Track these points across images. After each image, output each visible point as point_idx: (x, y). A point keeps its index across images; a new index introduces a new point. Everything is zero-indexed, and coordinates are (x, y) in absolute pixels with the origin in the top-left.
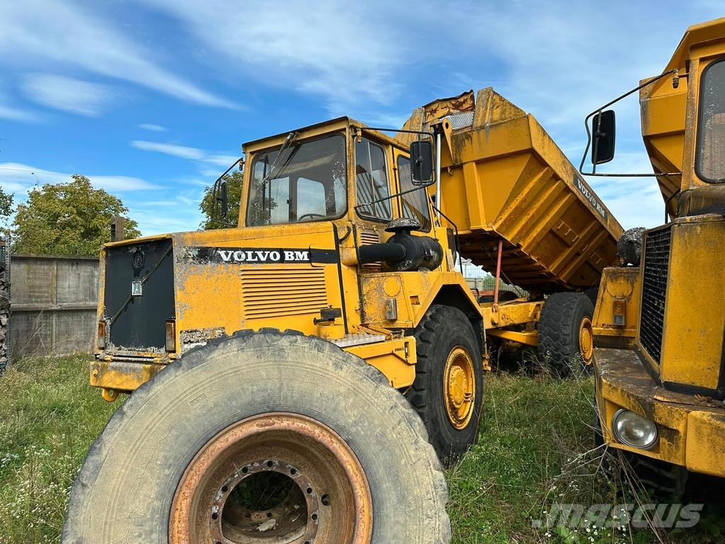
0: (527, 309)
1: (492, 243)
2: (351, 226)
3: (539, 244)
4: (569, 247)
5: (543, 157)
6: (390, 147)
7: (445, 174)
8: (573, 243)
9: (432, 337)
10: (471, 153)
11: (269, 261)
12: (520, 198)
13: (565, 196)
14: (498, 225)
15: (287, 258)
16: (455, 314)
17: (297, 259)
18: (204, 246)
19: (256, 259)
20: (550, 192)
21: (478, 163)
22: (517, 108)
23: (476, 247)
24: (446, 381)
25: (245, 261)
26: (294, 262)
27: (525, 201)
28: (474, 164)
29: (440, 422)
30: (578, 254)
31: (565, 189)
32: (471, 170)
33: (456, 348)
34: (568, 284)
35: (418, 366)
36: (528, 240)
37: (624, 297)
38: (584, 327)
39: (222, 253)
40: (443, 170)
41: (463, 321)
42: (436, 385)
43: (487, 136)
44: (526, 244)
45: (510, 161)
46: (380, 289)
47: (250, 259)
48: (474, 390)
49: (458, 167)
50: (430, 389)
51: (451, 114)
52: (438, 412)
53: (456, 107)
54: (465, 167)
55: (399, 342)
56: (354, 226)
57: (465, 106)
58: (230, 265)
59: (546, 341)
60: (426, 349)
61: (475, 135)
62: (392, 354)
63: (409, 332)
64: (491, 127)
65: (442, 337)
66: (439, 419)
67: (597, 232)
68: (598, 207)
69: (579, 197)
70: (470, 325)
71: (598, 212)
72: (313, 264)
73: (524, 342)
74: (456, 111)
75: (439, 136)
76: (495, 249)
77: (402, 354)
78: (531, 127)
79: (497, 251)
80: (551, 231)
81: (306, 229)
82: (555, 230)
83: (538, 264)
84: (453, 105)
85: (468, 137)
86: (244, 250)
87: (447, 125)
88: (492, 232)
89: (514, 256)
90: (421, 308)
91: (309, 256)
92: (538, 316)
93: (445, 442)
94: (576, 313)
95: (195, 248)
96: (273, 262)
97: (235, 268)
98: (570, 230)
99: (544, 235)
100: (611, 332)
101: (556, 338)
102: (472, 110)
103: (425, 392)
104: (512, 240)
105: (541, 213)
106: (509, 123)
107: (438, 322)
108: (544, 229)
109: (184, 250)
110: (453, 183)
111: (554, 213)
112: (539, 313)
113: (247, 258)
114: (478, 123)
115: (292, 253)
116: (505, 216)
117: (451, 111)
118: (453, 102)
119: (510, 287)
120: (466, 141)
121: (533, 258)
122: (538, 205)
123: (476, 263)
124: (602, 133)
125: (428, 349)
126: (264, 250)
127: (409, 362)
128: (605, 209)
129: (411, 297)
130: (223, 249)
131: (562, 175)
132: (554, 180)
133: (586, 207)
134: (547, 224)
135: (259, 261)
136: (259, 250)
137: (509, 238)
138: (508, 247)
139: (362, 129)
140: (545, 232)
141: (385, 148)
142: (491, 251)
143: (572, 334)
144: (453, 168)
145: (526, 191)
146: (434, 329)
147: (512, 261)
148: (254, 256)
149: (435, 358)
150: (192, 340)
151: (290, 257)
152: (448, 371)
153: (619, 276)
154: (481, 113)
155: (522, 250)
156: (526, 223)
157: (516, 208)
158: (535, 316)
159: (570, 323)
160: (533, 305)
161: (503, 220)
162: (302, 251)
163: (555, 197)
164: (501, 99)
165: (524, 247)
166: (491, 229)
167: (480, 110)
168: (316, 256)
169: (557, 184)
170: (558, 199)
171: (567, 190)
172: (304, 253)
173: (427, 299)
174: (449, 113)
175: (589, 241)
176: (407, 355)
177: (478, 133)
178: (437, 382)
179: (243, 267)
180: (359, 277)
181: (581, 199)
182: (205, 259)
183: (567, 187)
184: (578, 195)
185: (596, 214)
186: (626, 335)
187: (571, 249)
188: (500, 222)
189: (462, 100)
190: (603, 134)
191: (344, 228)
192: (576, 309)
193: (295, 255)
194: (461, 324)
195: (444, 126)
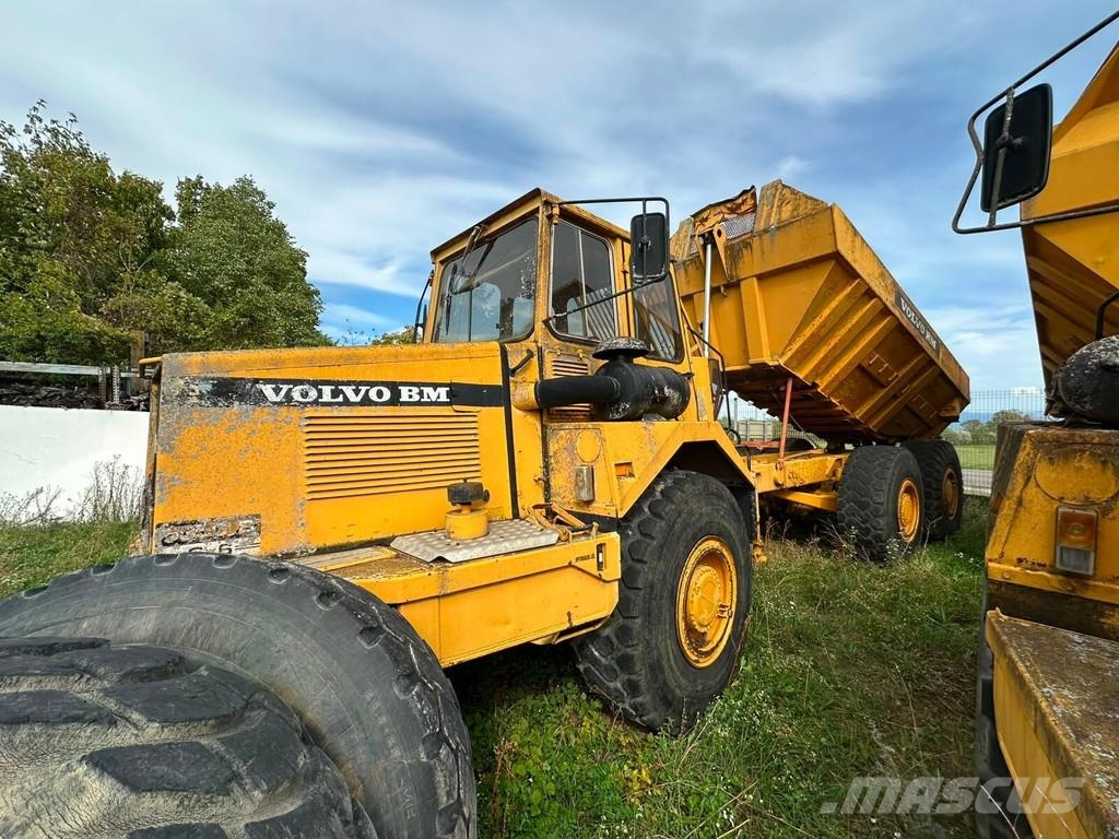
0: (823, 464)
1: (779, 381)
2: (534, 350)
3: (842, 384)
4: (883, 386)
5: (853, 264)
6: (619, 241)
7: (716, 296)
8: (889, 383)
9: (657, 529)
10: (751, 265)
11: (366, 401)
12: (818, 322)
13: (882, 320)
14: (785, 358)
15: (404, 398)
16: (707, 487)
17: (425, 399)
18: (226, 376)
19: (341, 399)
20: (860, 314)
21: (761, 277)
22: (816, 200)
23: (757, 386)
24: (682, 596)
25: (316, 402)
26: (419, 403)
27: (824, 326)
28: (755, 279)
29: (666, 666)
30: (895, 397)
31: (882, 311)
32: (751, 288)
33: (707, 540)
34: (880, 433)
35: (627, 582)
36: (828, 378)
37: (1088, 502)
38: (905, 491)
39: (268, 390)
40: (715, 291)
41: (720, 497)
42: (660, 608)
43: (772, 242)
44: (825, 383)
45: (804, 273)
46: (571, 448)
47: (327, 397)
48: (735, 599)
49: (734, 285)
50: (649, 615)
51: (726, 220)
52: (663, 651)
53: (732, 211)
54: (742, 284)
55: (587, 545)
56: (540, 350)
57: (744, 208)
58: (284, 409)
59: (849, 509)
60: (646, 549)
61: (756, 242)
62: (570, 565)
63: (607, 524)
64: (778, 228)
65: (677, 527)
66: (664, 662)
67: (924, 369)
68: (928, 336)
69: (903, 322)
70: (734, 500)
71: (927, 343)
72: (456, 407)
73: (819, 506)
74: (732, 216)
75: (709, 247)
76: (782, 389)
77: (591, 566)
78: (837, 223)
79: (785, 391)
80: (860, 367)
81: (448, 352)
82: (865, 365)
83: (840, 408)
84: (728, 209)
85: (748, 245)
86: (315, 384)
87: (719, 233)
88: (778, 367)
89: (808, 398)
90: (636, 483)
91: (449, 394)
92: (839, 475)
93: (673, 695)
94: (893, 474)
95: (206, 379)
96: (376, 404)
97: (294, 413)
98: (887, 365)
99: (849, 371)
100: (1044, 580)
101: (864, 506)
102: (754, 211)
103: (638, 621)
104: (806, 377)
105: (847, 343)
106: (803, 221)
107: (673, 502)
108: (850, 363)
109: (182, 382)
110: (728, 305)
111: (864, 344)
112: (840, 470)
113: (320, 396)
114: (761, 226)
115: (415, 390)
116: (796, 346)
117: (726, 216)
118: (729, 205)
119: (802, 435)
120: (745, 251)
121: (834, 401)
122: (843, 331)
123: (759, 405)
124: (1015, 137)
125: (649, 549)
126: (358, 384)
127: (604, 577)
128: (937, 339)
129: (616, 465)
130: (267, 381)
131: (878, 290)
132: (866, 298)
133: (911, 336)
134: (855, 356)
135: (347, 402)
136: (348, 383)
137: (801, 375)
138: (799, 386)
139: (560, 204)
140: (852, 368)
141: (609, 242)
142: (777, 391)
143: (888, 501)
144: (727, 287)
145: (826, 312)
146: (663, 513)
147: (806, 404)
148: (335, 394)
149: (662, 562)
150: (183, 539)
151: (411, 397)
152: (686, 580)
153: (1075, 452)
154: (765, 214)
155: (819, 390)
156: (826, 356)
157: (812, 335)
158: (834, 473)
159: (885, 488)
160: (831, 460)
161: (793, 351)
162: (435, 386)
163: (868, 321)
164: (793, 192)
165: (822, 387)
166: (776, 363)
167: (763, 211)
168: (461, 394)
169: (872, 303)
170: (872, 323)
171: (886, 312)
172: (439, 389)
173: (648, 468)
174: (724, 220)
175: (911, 381)
176: (600, 566)
177: (760, 239)
178: (663, 601)
179: (310, 411)
180: (544, 427)
181: (905, 325)
182: (228, 398)
183: (886, 306)
184: (900, 318)
185: (924, 345)
186: (1090, 595)
187: (887, 389)
188: (789, 354)
189: (740, 201)
190: (1019, 141)
191: (522, 351)
192: (895, 468)
193: (421, 394)
194: (715, 501)
195: (715, 233)
